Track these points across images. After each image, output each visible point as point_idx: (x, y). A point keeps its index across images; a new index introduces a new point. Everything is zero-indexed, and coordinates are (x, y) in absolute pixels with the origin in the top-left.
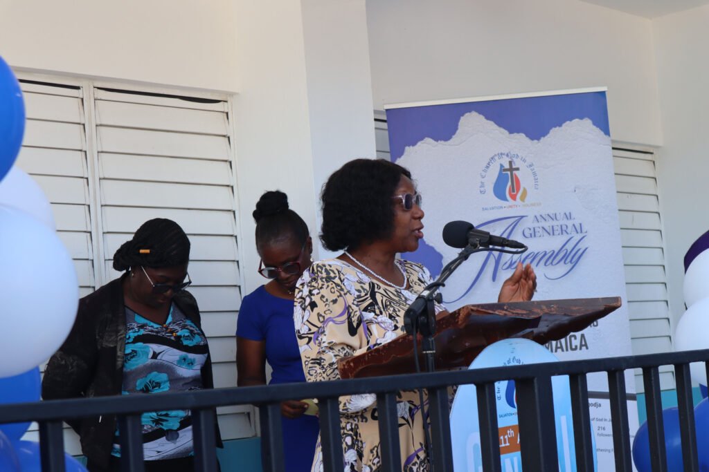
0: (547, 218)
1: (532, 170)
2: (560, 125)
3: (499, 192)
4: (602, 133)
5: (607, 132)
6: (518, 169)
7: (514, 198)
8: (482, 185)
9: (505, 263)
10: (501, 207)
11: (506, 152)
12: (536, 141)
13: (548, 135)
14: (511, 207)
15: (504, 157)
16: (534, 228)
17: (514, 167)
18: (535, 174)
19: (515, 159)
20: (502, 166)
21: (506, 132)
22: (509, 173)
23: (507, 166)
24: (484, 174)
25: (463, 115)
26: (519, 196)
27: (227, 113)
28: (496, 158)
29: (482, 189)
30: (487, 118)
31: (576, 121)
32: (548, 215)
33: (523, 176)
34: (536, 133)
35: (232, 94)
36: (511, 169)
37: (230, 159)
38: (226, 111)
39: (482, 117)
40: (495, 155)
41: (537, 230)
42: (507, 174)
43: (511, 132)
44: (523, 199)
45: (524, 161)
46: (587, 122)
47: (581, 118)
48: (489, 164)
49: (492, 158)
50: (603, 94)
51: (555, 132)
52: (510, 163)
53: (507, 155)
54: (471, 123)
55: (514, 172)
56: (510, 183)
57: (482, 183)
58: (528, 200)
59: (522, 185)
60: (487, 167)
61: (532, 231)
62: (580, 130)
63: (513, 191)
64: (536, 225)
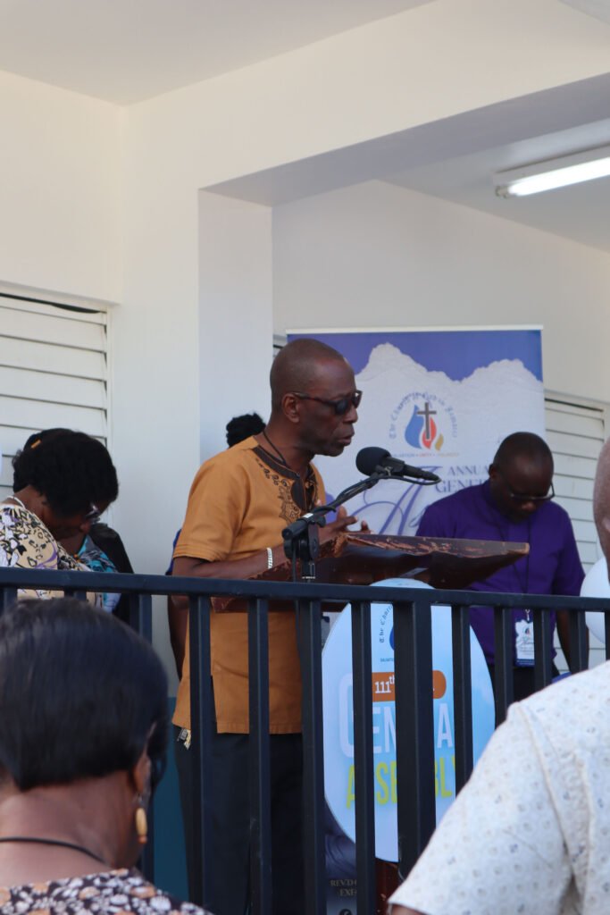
0: (465, 471)
1: (451, 414)
2: (486, 365)
3: (411, 437)
4: (534, 378)
5: (539, 376)
6: (434, 413)
7: (428, 445)
8: (393, 428)
9: (414, 519)
10: (413, 455)
11: (422, 391)
12: (457, 382)
13: (472, 377)
14: (423, 455)
15: (420, 397)
16: (449, 482)
17: (430, 409)
18: (453, 419)
19: (432, 401)
20: (416, 408)
21: (423, 370)
22: (424, 416)
23: (422, 408)
24: (394, 415)
25: (375, 346)
26: (433, 444)
27: (105, 327)
28: (411, 398)
29: (392, 433)
30: (403, 351)
31: (505, 362)
32: (467, 468)
33: (440, 420)
34: (459, 372)
35: (112, 305)
36: (427, 412)
37: (105, 379)
38: (105, 323)
39: (397, 351)
40: (410, 395)
41: (452, 484)
42: (422, 418)
43: (429, 369)
44: (438, 446)
45: (443, 404)
46: (518, 365)
47: (511, 359)
48: (402, 404)
49: (406, 398)
50: (537, 333)
51: (480, 373)
52: (427, 405)
53: (424, 396)
54: (384, 355)
55: (431, 416)
56: (424, 429)
57: (392, 425)
58: (444, 448)
59: (439, 431)
60: (400, 408)
61: (446, 485)
62: (509, 371)
63: (428, 438)
64: (451, 478)
